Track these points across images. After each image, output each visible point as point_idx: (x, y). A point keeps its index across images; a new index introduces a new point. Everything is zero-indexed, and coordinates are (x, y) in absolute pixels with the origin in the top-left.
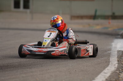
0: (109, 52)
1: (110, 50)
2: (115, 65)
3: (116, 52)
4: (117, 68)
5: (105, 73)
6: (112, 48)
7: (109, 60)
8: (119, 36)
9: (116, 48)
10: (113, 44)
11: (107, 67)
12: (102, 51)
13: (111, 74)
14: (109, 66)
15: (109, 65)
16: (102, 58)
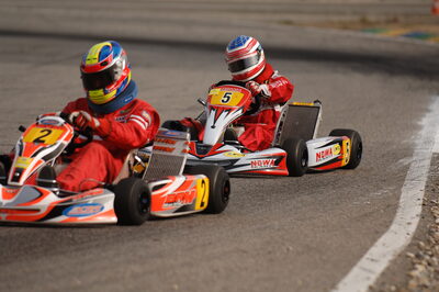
0: (405, 161)
1: (408, 152)
2: (409, 224)
3: (428, 162)
4: (414, 238)
5: (372, 260)
6: (417, 142)
7: (398, 199)
9: (429, 141)
10: (425, 121)
11: (383, 233)
12: (383, 156)
13: (390, 261)
14: (393, 227)
15: (391, 222)
16: (378, 189)
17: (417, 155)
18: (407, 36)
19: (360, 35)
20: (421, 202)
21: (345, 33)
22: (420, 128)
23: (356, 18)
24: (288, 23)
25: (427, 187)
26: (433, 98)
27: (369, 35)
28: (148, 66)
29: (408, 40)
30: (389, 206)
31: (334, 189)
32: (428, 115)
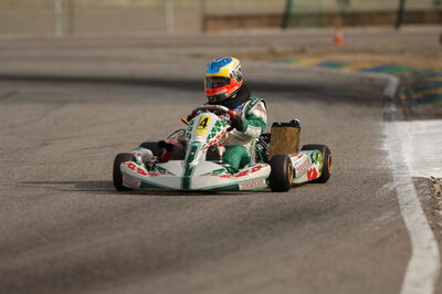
0: (389, 186)
1: (387, 177)
2: (430, 248)
3: (411, 187)
5: (417, 285)
7: (404, 223)
8: (393, 109)
9: (402, 166)
10: (386, 147)
11: (409, 257)
12: (365, 182)
14: (416, 251)
16: (379, 215)
17: (397, 179)
18: (322, 65)
19: (274, 65)
20: (427, 226)
21: (258, 64)
22: (386, 153)
23: (264, 49)
24: (198, 56)
25: (424, 210)
26: (381, 124)
27: (282, 65)
28: (82, 102)
29: (323, 70)
30: (399, 231)
31: (335, 215)
32: (385, 140)
